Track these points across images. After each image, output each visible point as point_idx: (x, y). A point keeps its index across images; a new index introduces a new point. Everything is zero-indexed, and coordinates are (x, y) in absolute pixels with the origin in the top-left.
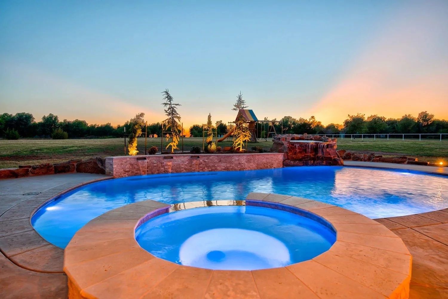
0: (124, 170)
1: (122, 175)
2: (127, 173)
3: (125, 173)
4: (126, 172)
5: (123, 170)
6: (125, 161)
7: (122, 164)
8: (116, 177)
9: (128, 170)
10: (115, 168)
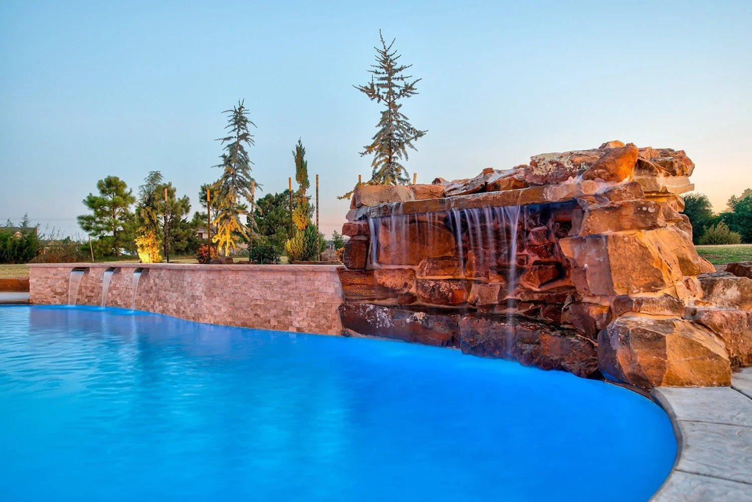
0: (52, 291)
1: (50, 299)
2: (58, 297)
3: (55, 297)
4: (56, 293)
5: (50, 289)
6: (55, 273)
7: (48, 278)
8: (34, 301)
9: (59, 290)
10: (33, 284)
